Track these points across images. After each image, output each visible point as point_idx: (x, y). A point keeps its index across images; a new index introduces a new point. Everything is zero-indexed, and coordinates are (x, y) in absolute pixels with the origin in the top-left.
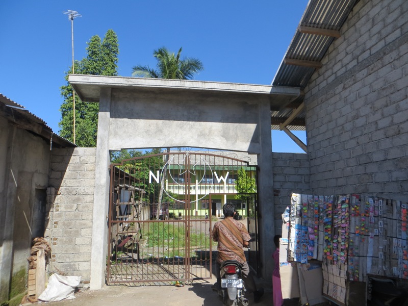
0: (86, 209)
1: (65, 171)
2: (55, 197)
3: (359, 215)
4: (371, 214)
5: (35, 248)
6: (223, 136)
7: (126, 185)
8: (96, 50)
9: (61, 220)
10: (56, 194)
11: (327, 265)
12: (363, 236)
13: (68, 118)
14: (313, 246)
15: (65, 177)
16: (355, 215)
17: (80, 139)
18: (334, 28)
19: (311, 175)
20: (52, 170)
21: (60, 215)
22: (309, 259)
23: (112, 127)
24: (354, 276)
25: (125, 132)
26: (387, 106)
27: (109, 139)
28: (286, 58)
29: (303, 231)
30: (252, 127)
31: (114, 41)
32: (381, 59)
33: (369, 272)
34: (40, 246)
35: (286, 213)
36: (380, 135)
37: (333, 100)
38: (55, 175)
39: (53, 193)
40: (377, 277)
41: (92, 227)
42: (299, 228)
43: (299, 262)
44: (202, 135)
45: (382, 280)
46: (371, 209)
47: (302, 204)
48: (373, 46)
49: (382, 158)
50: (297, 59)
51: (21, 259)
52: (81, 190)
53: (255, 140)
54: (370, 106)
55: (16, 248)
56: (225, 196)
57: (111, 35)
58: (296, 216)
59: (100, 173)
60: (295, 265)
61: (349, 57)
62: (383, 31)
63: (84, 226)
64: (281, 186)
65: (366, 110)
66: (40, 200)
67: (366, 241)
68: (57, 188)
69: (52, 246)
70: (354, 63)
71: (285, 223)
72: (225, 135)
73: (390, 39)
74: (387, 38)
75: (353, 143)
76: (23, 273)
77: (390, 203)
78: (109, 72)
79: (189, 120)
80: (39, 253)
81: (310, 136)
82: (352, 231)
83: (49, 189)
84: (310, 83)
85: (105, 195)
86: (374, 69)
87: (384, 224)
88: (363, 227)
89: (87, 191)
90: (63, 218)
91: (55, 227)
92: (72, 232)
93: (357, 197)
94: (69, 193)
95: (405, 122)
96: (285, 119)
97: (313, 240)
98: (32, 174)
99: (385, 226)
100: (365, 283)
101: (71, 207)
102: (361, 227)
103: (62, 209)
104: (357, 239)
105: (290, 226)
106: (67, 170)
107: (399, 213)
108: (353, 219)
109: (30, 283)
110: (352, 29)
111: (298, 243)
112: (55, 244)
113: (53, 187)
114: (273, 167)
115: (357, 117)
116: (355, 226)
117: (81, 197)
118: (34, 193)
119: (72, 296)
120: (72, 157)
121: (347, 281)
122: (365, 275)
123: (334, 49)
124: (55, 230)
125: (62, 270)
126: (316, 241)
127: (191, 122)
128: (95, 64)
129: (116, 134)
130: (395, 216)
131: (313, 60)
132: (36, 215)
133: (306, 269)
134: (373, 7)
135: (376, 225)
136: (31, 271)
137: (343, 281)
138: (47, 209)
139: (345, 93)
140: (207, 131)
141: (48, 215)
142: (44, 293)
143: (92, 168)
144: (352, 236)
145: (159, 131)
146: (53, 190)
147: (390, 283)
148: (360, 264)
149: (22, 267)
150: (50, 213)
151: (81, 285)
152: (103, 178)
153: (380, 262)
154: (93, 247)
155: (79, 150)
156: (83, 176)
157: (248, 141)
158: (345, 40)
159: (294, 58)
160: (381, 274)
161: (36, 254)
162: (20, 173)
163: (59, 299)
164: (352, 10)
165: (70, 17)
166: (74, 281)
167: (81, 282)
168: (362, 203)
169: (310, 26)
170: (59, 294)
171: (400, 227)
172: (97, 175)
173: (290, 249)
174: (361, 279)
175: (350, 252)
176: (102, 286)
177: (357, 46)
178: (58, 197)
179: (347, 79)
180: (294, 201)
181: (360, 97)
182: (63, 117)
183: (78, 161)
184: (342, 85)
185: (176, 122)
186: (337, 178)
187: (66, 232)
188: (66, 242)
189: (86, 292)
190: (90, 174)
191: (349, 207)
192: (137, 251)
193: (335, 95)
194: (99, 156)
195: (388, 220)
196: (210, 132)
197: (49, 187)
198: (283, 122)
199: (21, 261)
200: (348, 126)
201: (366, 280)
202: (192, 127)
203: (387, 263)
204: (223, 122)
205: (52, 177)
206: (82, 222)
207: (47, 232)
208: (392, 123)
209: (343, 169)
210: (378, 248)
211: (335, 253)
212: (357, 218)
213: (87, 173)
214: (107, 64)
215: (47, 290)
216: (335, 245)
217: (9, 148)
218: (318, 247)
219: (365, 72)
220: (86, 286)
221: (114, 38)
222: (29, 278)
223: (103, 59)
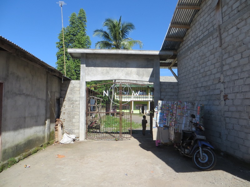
0: (77, 107)
1: (67, 91)
2: (63, 102)
3: (180, 108)
4: (185, 108)
5: (57, 123)
6: (137, 74)
7: (93, 97)
8: (74, 21)
9: (66, 112)
10: (64, 101)
11: (170, 128)
12: (181, 116)
13: (61, 60)
14: (166, 121)
15: (67, 93)
16: (179, 109)
17: (67, 71)
18: (187, 24)
19: (178, 92)
20: (61, 90)
21: (66, 110)
22: (164, 125)
23: (86, 71)
24: (177, 130)
25: (92, 73)
26: (203, 63)
27: (85, 76)
28: (166, 37)
29: (162, 115)
30: (151, 70)
31: (84, 15)
32: (202, 42)
33: (183, 129)
34: (59, 122)
35: (156, 108)
36: (200, 76)
37: (187, 58)
38: (63, 92)
39: (63, 100)
40: (186, 131)
41: (79, 115)
42: (161, 114)
43: (160, 126)
44: (127, 74)
45: (188, 132)
46: (185, 106)
47: (162, 105)
48: (200, 36)
49: (201, 86)
50: (171, 37)
51: (53, 126)
52: (74, 99)
53: (152, 76)
54: (198, 62)
55: (51, 122)
56: (133, 102)
57: (82, 12)
58: (160, 109)
59: (82, 92)
60: (158, 128)
61: (193, 39)
62: (203, 30)
63: (76, 114)
64: (164, 97)
65: (197, 64)
66: (57, 103)
67: (182, 118)
68: (64, 98)
69: (63, 122)
70: (194, 42)
71: (155, 112)
72: (138, 74)
73: (205, 34)
74: (204, 33)
75: (193, 78)
76: (53, 132)
77: (193, 104)
78: (82, 34)
79: (121, 67)
80: (59, 125)
81: (179, 74)
82: (177, 114)
83: (61, 99)
84: (179, 48)
85: (84, 101)
86: (200, 47)
87: (190, 112)
88: (182, 113)
89: (77, 99)
90: (67, 111)
91: (64, 115)
92: (71, 117)
93: (180, 102)
94: (69, 100)
95: (208, 71)
96: (171, 63)
97: (166, 119)
98: (55, 92)
99: (191, 113)
100: (181, 133)
101: (70, 106)
102: (181, 113)
103: (66, 107)
104: (179, 117)
105: (157, 113)
106: (68, 91)
107: (197, 108)
108: (178, 110)
109: (56, 136)
110: (194, 26)
111: (160, 119)
112: (64, 122)
113: (62, 98)
114: (160, 89)
115: (194, 67)
116: (179, 112)
117: (74, 102)
118: (56, 100)
119: (72, 142)
120: (70, 85)
121: (174, 132)
122: (181, 130)
123: (188, 34)
124: (64, 116)
125: (68, 132)
126: (167, 119)
127: (122, 68)
128: (74, 29)
129: (88, 74)
130: (195, 109)
131: (180, 38)
132: (56, 109)
133: (162, 129)
134: (201, 18)
135: (187, 112)
136: (56, 132)
137: (173, 132)
138: (60, 107)
139: (191, 55)
140: (130, 72)
141: (61, 110)
142: (62, 140)
143: (78, 89)
144: (177, 116)
145: (108, 72)
146: (62, 99)
147: (191, 133)
148: (180, 126)
149: (53, 130)
150: (62, 109)
151: (76, 139)
152: (83, 94)
153: (188, 126)
154: (80, 123)
155: (73, 82)
156: (75, 93)
157: (149, 77)
158: (191, 30)
159: (170, 37)
160: (188, 130)
161: (57, 125)
162: (51, 92)
163: (68, 143)
164: (194, 17)
165: (60, 5)
166: (73, 136)
167: (76, 138)
168: (182, 104)
169: (175, 24)
170: (67, 141)
171: (197, 113)
172: (81, 93)
173: (157, 122)
174: (179, 132)
175: (176, 122)
176: (84, 140)
177: (195, 35)
178: (64, 102)
179: (191, 49)
180: (159, 104)
181: (195, 58)
182: (58, 59)
183: (72, 86)
184: (190, 51)
185: (115, 68)
186: (187, 94)
187: (68, 117)
188: (69, 121)
189: (79, 141)
190: (78, 92)
191: (177, 106)
192: (99, 128)
193: (188, 56)
194: (82, 84)
195: (192, 111)
196: (131, 73)
197: (61, 98)
198: (170, 65)
199: (53, 127)
200: (191, 71)
201: (181, 132)
202: (122, 70)
203: (191, 126)
204: (137, 68)
205: (61, 93)
206: (75, 112)
207: (61, 117)
208: (204, 71)
209: (189, 90)
210: (187, 121)
211: (172, 123)
212: (180, 110)
213: (77, 92)
214: (80, 28)
215: (62, 139)
216: (172, 120)
217: (47, 82)
218: (168, 121)
219: (197, 47)
220: (78, 139)
221: (84, 13)
222: (56, 135)
223: (78, 26)
